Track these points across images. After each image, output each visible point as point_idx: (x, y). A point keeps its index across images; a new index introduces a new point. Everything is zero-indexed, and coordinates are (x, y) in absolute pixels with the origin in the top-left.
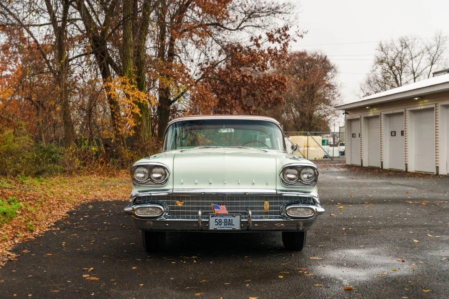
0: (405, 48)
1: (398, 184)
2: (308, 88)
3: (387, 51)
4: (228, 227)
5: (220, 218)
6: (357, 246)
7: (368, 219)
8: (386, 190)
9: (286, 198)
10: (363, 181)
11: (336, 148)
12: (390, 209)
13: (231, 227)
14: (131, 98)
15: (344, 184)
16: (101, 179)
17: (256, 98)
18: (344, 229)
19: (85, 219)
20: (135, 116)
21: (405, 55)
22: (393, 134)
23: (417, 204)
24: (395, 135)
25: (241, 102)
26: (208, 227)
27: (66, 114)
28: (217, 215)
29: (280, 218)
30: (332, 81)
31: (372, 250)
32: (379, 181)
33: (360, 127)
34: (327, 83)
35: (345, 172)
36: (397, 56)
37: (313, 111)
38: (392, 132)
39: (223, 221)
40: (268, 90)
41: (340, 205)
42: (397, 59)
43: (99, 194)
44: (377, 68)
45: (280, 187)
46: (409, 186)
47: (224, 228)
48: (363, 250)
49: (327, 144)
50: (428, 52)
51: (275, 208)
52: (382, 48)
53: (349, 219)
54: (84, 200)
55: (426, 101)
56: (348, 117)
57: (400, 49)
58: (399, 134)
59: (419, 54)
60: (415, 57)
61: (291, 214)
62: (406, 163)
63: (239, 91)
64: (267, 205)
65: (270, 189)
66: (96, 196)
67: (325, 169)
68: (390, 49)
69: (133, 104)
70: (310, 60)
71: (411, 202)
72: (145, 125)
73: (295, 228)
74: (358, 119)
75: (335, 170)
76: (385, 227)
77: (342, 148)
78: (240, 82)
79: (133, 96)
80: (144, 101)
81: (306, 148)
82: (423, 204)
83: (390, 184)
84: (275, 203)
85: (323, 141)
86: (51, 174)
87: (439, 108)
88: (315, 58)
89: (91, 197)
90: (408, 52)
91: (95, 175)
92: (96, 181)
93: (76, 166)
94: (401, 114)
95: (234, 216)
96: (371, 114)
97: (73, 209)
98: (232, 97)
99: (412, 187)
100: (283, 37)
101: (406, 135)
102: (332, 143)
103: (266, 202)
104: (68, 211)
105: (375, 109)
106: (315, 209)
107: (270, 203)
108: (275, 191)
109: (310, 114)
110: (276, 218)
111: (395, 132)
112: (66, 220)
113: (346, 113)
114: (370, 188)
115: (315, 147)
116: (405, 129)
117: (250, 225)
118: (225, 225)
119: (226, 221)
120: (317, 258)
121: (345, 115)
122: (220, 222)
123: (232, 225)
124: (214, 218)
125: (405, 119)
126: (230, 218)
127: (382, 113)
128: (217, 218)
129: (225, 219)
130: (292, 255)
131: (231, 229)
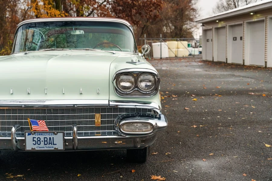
1: (240, 76)
2: (179, 11)
4: (49, 147)
5: (39, 136)
7: (218, 113)
8: (231, 82)
9: (122, 110)
10: (214, 73)
11: (196, 49)
12: (237, 101)
13: (53, 147)
15: (200, 76)
17: (141, 15)
18: (195, 126)
22: (235, 39)
23: (259, 96)
24: (236, 40)
25: (132, 18)
26: (25, 146)
28: (35, 132)
29: (115, 134)
30: (194, 6)
32: (226, 73)
33: (212, 35)
34: (192, 7)
35: (201, 65)
37: (182, 26)
38: (234, 38)
39: (42, 139)
40: (150, 10)
41: (194, 97)
45: (114, 97)
46: (248, 77)
47: (44, 148)
48: (213, 160)
49: (191, 47)
51: (109, 122)
53: (201, 114)
55: (258, 15)
56: (205, 28)
58: (238, 39)
61: (125, 130)
62: (244, 59)
63: (130, 11)
65: (102, 100)
67: (188, 64)
71: (253, 94)
73: (132, 145)
74: (211, 30)
75: (195, 64)
76: (234, 123)
78: (131, 5)
81: (177, 50)
82: (264, 95)
83: (234, 75)
84: (109, 116)
85: (189, 45)
87: (268, 20)
94: (241, 25)
95: (56, 134)
96: (220, 26)
99: (251, 78)
101: (244, 40)
102: (194, 46)
103: (98, 116)
105: (222, 22)
106: (154, 124)
107: (102, 117)
109: (180, 27)
110: (110, 134)
111: (236, 38)
113: (203, 25)
114: (219, 80)
115: (183, 48)
116: (243, 35)
117: (75, 143)
118: (45, 144)
119: (46, 140)
120: (159, 177)
121: (202, 27)
122: (38, 141)
123: (54, 144)
124: (32, 136)
125: (244, 28)
126: (50, 136)
127: (227, 25)
128: (34, 136)
129: (45, 138)
130: (133, 171)
131: (53, 149)
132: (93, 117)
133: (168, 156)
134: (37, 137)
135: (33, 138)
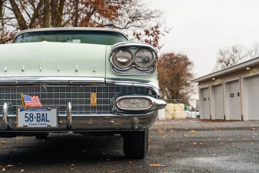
0: (236, 52)
2: (175, 76)
3: (225, 54)
4: (42, 124)
5: (32, 112)
6: (208, 155)
7: (218, 137)
9: (118, 89)
11: (194, 113)
13: (46, 124)
18: (195, 144)
21: (236, 57)
22: (232, 95)
26: (17, 123)
28: (28, 108)
29: (111, 113)
33: (209, 94)
34: (187, 72)
36: (231, 58)
37: (179, 90)
38: (231, 95)
39: (35, 115)
42: (231, 59)
44: (218, 65)
45: (110, 75)
47: (36, 125)
49: (188, 110)
50: (250, 55)
51: (105, 102)
52: (221, 53)
53: (200, 138)
55: (254, 70)
57: (232, 53)
58: (236, 95)
59: (244, 56)
60: (242, 58)
61: (122, 106)
62: (242, 115)
64: (94, 98)
65: (98, 78)
68: (226, 53)
70: (176, 58)
71: (254, 129)
73: (129, 126)
74: (207, 88)
75: (193, 121)
76: (236, 142)
77: (198, 113)
81: (174, 112)
84: (105, 96)
85: (185, 108)
88: (179, 57)
90: (238, 55)
94: (237, 81)
95: (49, 110)
96: (216, 83)
100: (155, 33)
102: (191, 110)
103: (93, 94)
105: (218, 80)
106: (153, 101)
107: (98, 96)
109: (176, 92)
110: (105, 113)
111: (233, 94)
113: (199, 84)
114: (218, 124)
115: (180, 111)
116: (241, 91)
117: (69, 122)
118: (38, 121)
119: (39, 116)
120: (159, 165)
121: (199, 86)
122: (31, 117)
123: (47, 121)
124: (24, 112)
125: (240, 84)
126: (44, 112)
127: (223, 82)
128: (27, 112)
129: (37, 114)
130: (130, 162)
131: (46, 126)
132: (89, 96)
134: (29, 113)
135: (26, 114)
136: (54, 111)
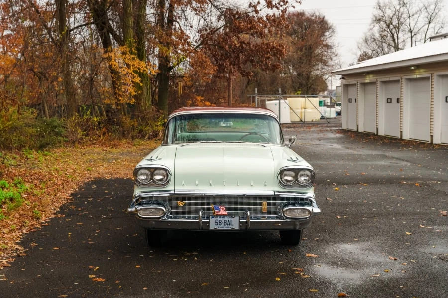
0: (403, 6)
1: (393, 158)
2: (306, 49)
3: (385, 9)
4: (228, 228)
5: (220, 219)
7: (362, 204)
8: (381, 166)
9: (284, 198)
10: (359, 153)
11: (332, 109)
12: (384, 191)
14: (132, 67)
15: (340, 157)
16: (103, 150)
17: (254, 63)
18: (339, 217)
19: (88, 202)
20: (136, 85)
21: (402, 14)
22: (389, 101)
23: (411, 185)
24: (391, 102)
25: (239, 67)
26: (209, 226)
27: (68, 83)
28: (217, 216)
29: (277, 218)
30: (329, 42)
31: (366, 244)
32: (375, 153)
33: (358, 93)
34: (324, 43)
35: (341, 138)
36: (394, 15)
37: (311, 72)
38: (387, 99)
39: (223, 221)
40: (266, 56)
41: (336, 186)
42: (395, 17)
43: (101, 170)
44: (374, 26)
45: (278, 188)
46: (403, 160)
47: (223, 228)
48: (357, 244)
49: (324, 105)
50: (425, 10)
51: (273, 208)
52: (380, 6)
53: (344, 205)
54: (88, 179)
55: (422, 70)
56: (345, 82)
57: (398, 8)
58: (394, 101)
59: (416, 13)
60: (413, 15)
61: (288, 214)
62: (401, 130)
63: (238, 57)
64: (265, 206)
66: (99, 174)
67: (321, 135)
68: (387, 8)
69: (133, 73)
70: (308, 20)
71: (404, 182)
72: (145, 93)
73: (292, 227)
74: (354, 85)
75: (331, 135)
76: (379, 215)
78: (239, 48)
79: (133, 65)
80: (144, 70)
81: (303, 110)
82: (417, 184)
83: (385, 157)
84: (274, 204)
85: (320, 102)
86: (55, 145)
87: (435, 78)
88: (313, 18)
89: (94, 175)
90: (406, 10)
91: (98, 145)
92: (99, 154)
93: (79, 137)
94: (397, 81)
95: (233, 217)
96: (367, 80)
97: (77, 190)
98: (231, 64)
99: (406, 161)
100: (282, 4)
101: (402, 103)
102: (329, 104)
103: (265, 203)
104: (72, 192)
105: (371, 76)
106: (311, 210)
107: (268, 204)
108: (272, 193)
109: (307, 75)
110: (273, 218)
111: (391, 99)
112: (71, 204)
113: (343, 78)
114: (365, 163)
115: (311, 109)
116: (401, 97)
117: (248, 225)
118: (224, 225)
119: (225, 222)
120: (313, 255)
121: (342, 81)
122: (219, 222)
123: (231, 225)
124: (214, 219)
125: (401, 84)
126: (230, 219)
127: (378, 80)
128: (216, 218)
130: (289, 251)
131: (231, 229)
132: (261, 204)
133: (317, 241)
134: (218, 219)
135: (216, 220)
136: (237, 218)
